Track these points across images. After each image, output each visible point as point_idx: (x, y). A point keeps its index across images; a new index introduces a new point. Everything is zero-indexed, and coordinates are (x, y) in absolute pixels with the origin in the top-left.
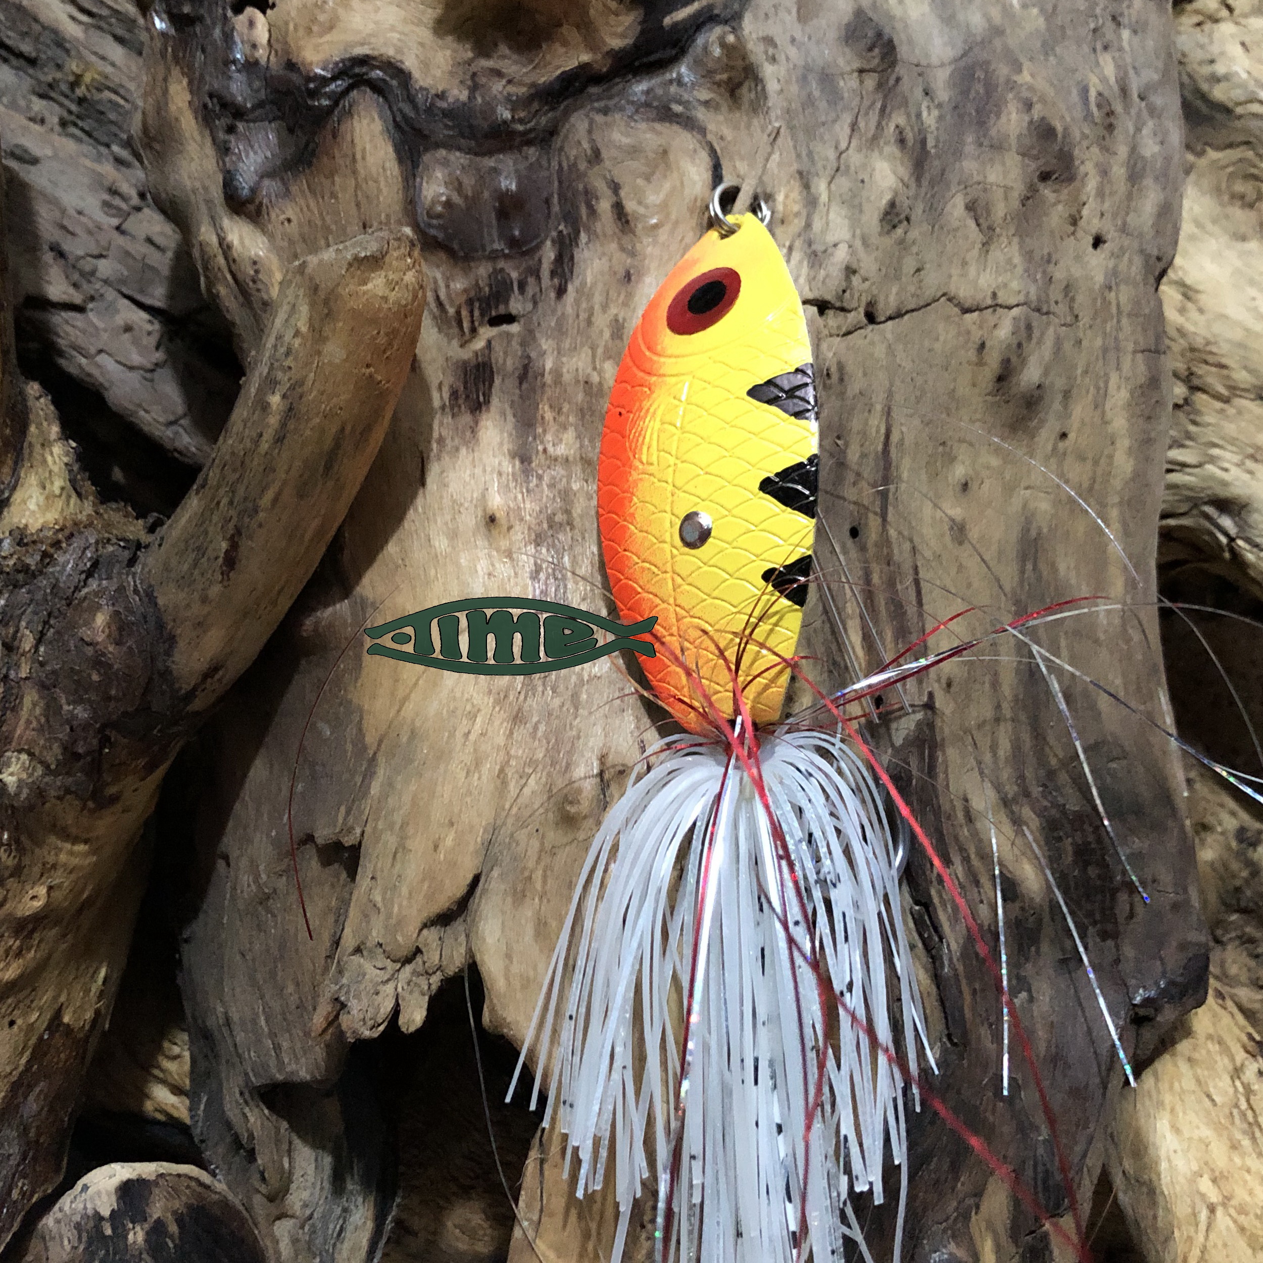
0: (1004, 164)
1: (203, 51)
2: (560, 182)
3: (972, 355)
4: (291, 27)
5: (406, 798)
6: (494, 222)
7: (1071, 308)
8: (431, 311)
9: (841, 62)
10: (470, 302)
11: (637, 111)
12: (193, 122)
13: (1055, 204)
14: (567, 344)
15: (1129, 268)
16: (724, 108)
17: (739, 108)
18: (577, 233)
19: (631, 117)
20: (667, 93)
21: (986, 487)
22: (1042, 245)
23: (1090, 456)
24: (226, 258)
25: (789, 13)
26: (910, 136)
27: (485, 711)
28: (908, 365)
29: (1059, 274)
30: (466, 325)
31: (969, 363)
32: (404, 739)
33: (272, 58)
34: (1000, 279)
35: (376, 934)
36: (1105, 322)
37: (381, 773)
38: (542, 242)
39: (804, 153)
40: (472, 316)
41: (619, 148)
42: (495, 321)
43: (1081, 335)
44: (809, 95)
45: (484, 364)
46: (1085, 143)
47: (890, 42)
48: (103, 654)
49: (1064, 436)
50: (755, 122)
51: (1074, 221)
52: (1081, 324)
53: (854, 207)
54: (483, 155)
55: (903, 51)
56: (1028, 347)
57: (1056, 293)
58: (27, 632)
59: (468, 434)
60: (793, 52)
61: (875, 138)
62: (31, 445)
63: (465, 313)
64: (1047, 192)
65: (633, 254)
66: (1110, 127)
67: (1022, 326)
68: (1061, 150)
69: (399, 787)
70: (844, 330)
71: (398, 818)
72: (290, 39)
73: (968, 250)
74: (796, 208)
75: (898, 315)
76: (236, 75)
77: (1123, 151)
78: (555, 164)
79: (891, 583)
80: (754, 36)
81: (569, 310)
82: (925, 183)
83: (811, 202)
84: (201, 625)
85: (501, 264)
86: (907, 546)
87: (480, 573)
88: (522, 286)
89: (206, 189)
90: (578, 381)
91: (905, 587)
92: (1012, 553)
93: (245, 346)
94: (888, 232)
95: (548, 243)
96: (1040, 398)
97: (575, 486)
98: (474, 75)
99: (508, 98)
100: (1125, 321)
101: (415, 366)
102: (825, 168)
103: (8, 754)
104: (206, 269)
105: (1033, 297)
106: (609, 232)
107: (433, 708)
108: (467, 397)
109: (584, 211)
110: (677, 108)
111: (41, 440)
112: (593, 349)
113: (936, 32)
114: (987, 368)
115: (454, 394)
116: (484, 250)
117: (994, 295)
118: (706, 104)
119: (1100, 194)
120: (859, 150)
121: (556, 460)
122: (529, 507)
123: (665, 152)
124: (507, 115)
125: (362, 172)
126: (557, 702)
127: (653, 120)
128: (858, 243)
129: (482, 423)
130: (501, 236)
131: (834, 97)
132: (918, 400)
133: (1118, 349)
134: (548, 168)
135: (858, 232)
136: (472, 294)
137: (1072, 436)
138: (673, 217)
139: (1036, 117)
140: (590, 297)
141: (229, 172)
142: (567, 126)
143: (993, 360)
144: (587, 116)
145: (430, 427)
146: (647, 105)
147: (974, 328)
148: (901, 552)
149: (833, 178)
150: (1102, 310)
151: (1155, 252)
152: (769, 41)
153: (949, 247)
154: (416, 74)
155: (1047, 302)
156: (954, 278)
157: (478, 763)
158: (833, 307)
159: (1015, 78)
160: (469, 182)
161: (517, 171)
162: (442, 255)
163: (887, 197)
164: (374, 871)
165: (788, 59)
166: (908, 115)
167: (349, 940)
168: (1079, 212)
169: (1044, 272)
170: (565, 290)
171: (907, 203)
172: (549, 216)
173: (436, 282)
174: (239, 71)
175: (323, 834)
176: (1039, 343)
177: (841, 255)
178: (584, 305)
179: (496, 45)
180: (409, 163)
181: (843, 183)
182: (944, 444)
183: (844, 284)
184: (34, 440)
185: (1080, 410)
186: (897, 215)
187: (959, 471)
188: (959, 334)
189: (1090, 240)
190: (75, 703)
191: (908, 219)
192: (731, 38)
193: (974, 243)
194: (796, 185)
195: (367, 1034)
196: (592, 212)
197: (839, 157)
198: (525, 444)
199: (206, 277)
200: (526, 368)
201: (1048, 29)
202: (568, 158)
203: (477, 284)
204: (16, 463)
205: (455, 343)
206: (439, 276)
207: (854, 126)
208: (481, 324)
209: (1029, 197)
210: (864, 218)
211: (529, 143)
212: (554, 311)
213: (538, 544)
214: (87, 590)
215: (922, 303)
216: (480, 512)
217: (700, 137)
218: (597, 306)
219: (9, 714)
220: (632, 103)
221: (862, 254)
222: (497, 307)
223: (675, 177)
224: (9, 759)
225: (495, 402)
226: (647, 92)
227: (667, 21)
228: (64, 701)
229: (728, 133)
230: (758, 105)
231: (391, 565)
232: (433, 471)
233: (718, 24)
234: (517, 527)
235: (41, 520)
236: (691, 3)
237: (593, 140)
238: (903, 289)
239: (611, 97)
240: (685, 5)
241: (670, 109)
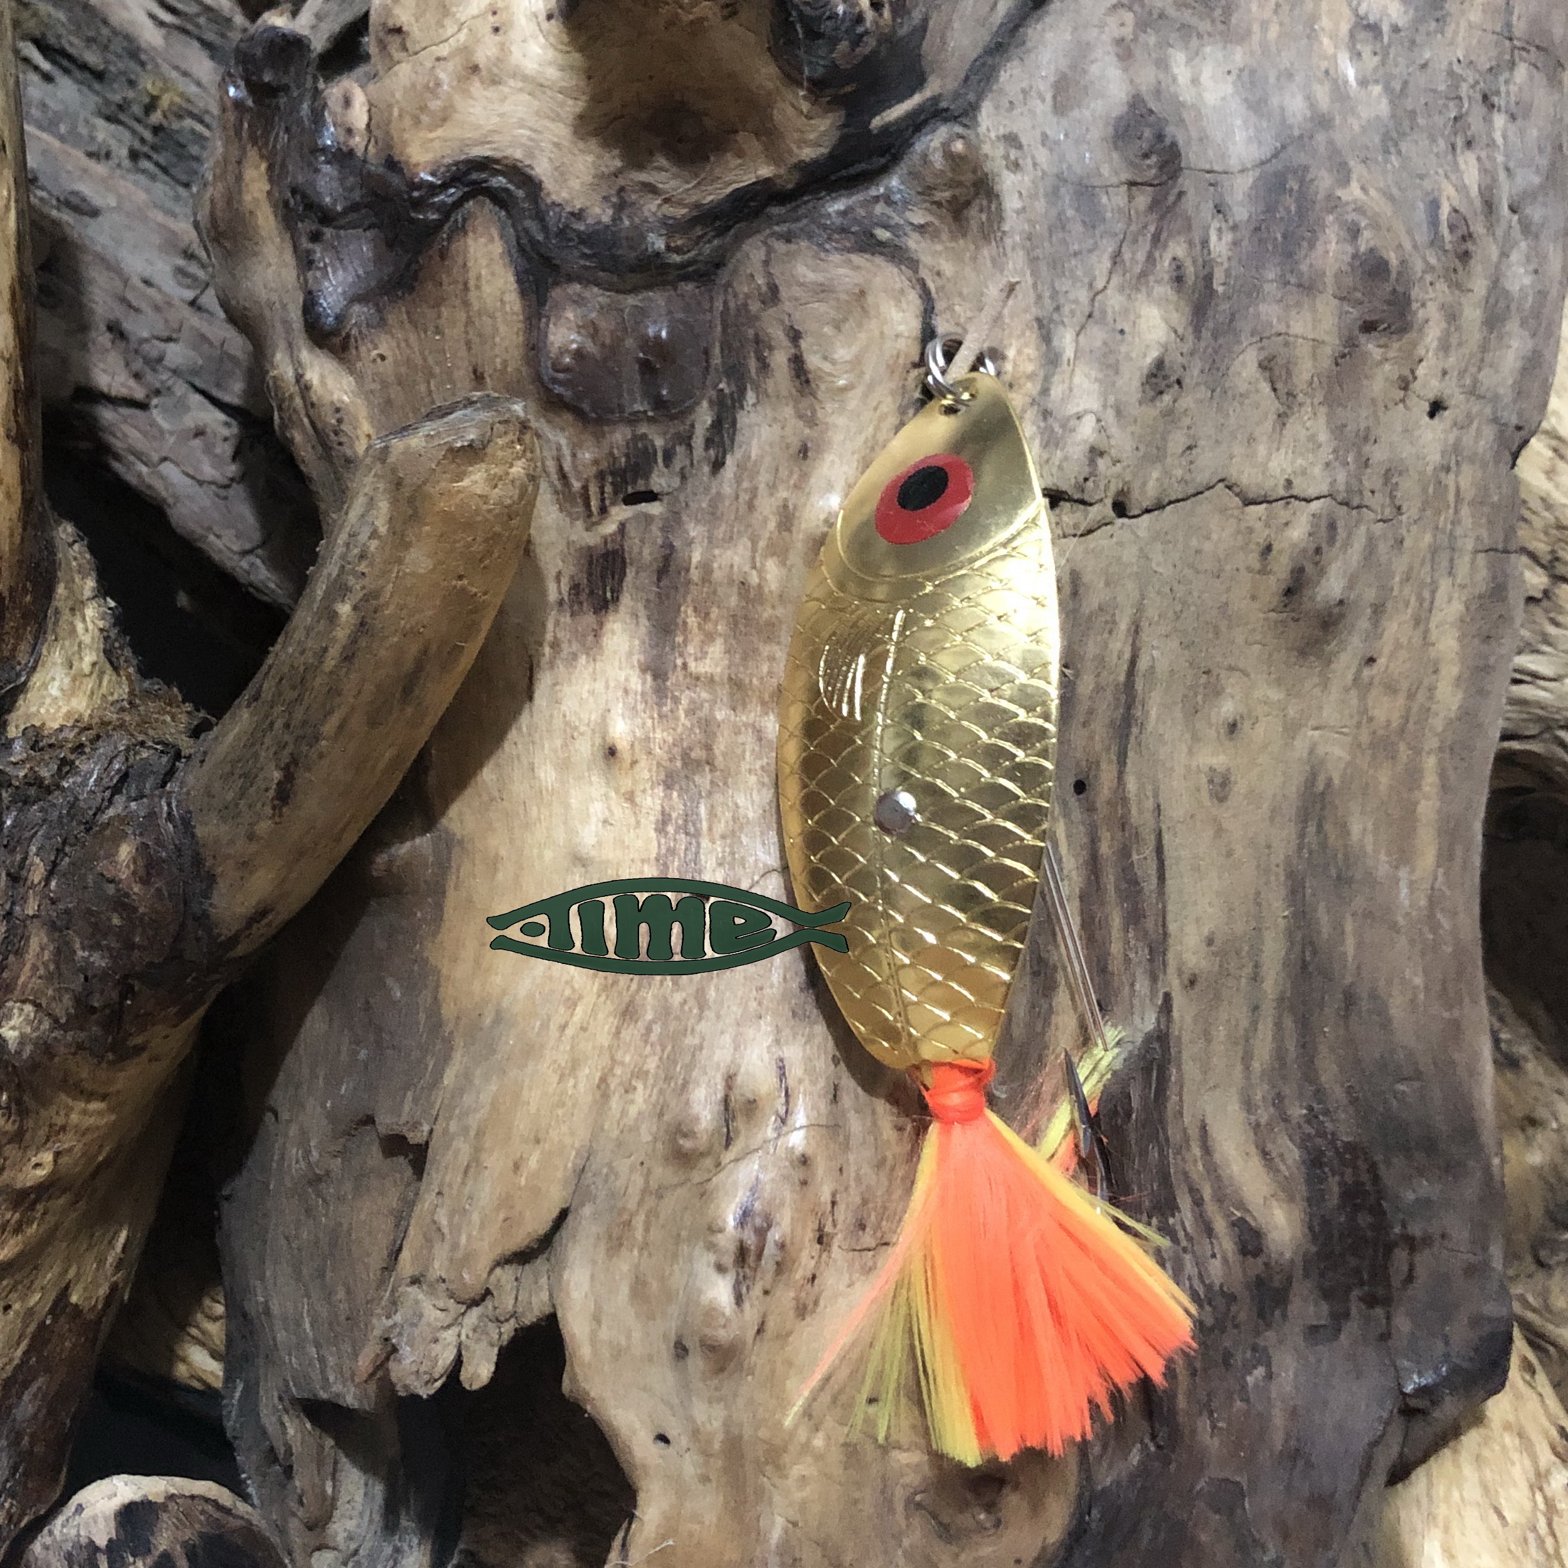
0: (1314, 309)
1: (287, 130)
2: (725, 328)
3: (1254, 560)
4: (396, 113)
5: (486, 1098)
6: (637, 378)
7: (1392, 497)
8: (552, 485)
9: (1105, 170)
10: (601, 476)
11: (829, 239)
12: (272, 219)
13: (1380, 363)
14: (720, 532)
15: (1476, 442)
16: (945, 236)
17: (964, 235)
18: (742, 392)
19: (820, 246)
20: (870, 215)
21: (1260, 728)
22: (1358, 418)
23: (1404, 685)
24: (304, 400)
25: (1043, 100)
26: (1190, 270)
27: (590, 999)
28: (1167, 571)
29: (1379, 454)
30: (594, 503)
31: (1249, 569)
32: (488, 1021)
33: (371, 148)
34: (1299, 461)
35: (439, 1266)
36: (1437, 513)
37: (458, 1059)
38: (698, 403)
39: (1047, 294)
40: (602, 492)
41: (802, 285)
42: (632, 499)
43: (1404, 531)
44: (1060, 215)
45: (615, 553)
46: (1428, 278)
47: (1174, 145)
48: (127, 895)
49: (1371, 660)
50: (985, 252)
51: (1405, 384)
52: (1404, 518)
53: (1109, 366)
54: (627, 291)
55: (1192, 156)
56: (1329, 553)
57: (1372, 480)
58: (37, 860)
59: (590, 638)
60: (1043, 156)
61: (1144, 274)
62: (57, 611)
63: (593, 490)
64: (1371, 347)
65: (812, 421)
66: (1465, 256)
67: (1324, 523)
68: (1394, 291)
69: (477, 1082)
70: (1082, 528)
71: (473, 1121)
72: (393, 128)
73: (1258, 423)
74: (1030, 368)
75: (1160, 506)
76: (325, 168)
77: (1480, 286)
78: (719, 305)
79: (1124, 853)
80: (993, 135)
81: (727, 489)
82: (1206, 334)
83: (1051, 360)
84: (246, 865)
85: (643, 429)
86: (1150, 804)
87: (594, 819)
88: (668, 457)
89: (284, 307)
90: (731, 581)
91: (1143, 859)
92: (1290, 810)
93: (323, 506)
94: (1153, 400)
95: (705, 404)
96: (1342, 616)
97: (720, 715)
98: (622, 190)
99: (663, 222)
100: (1465, 511)
101: (529, 551)
102: (1073, 312)
103: (10, 1004)
104: (281, 408)
105: (1342, 488)
106: (784, 393)
108: (592, 593)
109: (753, 364)
110: (883, 234)
111: (70, 603)
112: (754, 542)
114: (1272, 579)
115: (575, 588)
116: (622, 411)
117: (1289, 483)
118: (921, 229)
119: (1445, 347)
120: (1121, 289)
121: (698, 678)
122: (661, 736)
123: (862, 293)
124: (661, 244)
125: (475, 304)
126: (677, 998)
127: (849, 251)
128: (1110, 416)
129: (608, 626)
130: (646, 395)
131: (1093, 219)
132: (1178, 616)
133: (1453, 549)
134: (711, 310)
135: (1111, 399)
136: (604, 465)
137: (1382, 661)
138: (867, 377)
139: (1363, 249)
140: (754, 474)
141: (310, 293)
142: (739, 255)
143: (1281, 567)
144: (765, 243)
145: (544, 626)
146: (843, 230)
147: (1259, 525)
148: (1140, 812)
149: (1083, 327)
150: (1434, 497)
151: (1514, 420)
152: (1011, 140)
153: (1232, 420)
154: (548, 184)
155: (1361, 492)
156: (1237, 459)
157: (575, 1065)
158: (1070, 499)
159: (1339, 193)
160: (607, 325)
161: (670, 313)
162: (568, 417)
163: (1154, 354)
164: (441, 1185)
165: (1035, 165)
166: (1191, 243)
167: (406, 1267)
168: (1413, 372)
169: (1359, 453)
170: (723, 464)
171: (1180, 359)
172: (707, 368)
173: (559, 448)
174: (328, 162)
175: (386, 1121)
176: (1346, 545)
177: (1087, 430)
178: (745, 484)
179: (652, 153)
180: (533, 297)
181: (1097, 335)
182: (1207, 672)
183: (1087, 470)
184: (61, 605)
185: (1396, 627)
186: (1165, 377)
187: (1227, 708)
188: (1239, 532)
189: (1426, 407)
190: (92, 948)
191: (1179, 382)
192: (959, 146)
193: (1267, 413)
194: (1032, 336)
195: (421, 1392)
196: (764, 366)
197: (1093, 300)
198: (660, 656)
199: (281, 417)
200: (667, 559)
201: (1393, 115)
202: (735, 296)
203: (611, 454)
204: (36, 638)
205: (580, 524)
206: (563, 442)
207: (1116, 258)
208: (613, 504)
209: (1346, 354)
210: (1120, 383)
211: (686, 278)
212: (707, 489)
213: (668, 786)
214: (111, 812)
215: (1192, 491)
216: (598, 741)
217: (909, 273)
218: (762, 486)
219: (11, 958)
220: (825, 227)
221: (1114, 430)
222: (634, 482)
223: (873, 325)
224: (11, 1009)
225: (626, 600)
226: (844, 214)
227: (877, 122)
228: (78, 946)
229: (948, 268)
230: (991, 231)
231: (485, 797)
232: (544, 682)
233: (946, 120)
234: (643, 763)
235: (64, 710)
236: (911, 95)
237: (770, 274)
238: (1167, 473)
239: (798, 220)
240: (901, 99)
241: (872, 235)
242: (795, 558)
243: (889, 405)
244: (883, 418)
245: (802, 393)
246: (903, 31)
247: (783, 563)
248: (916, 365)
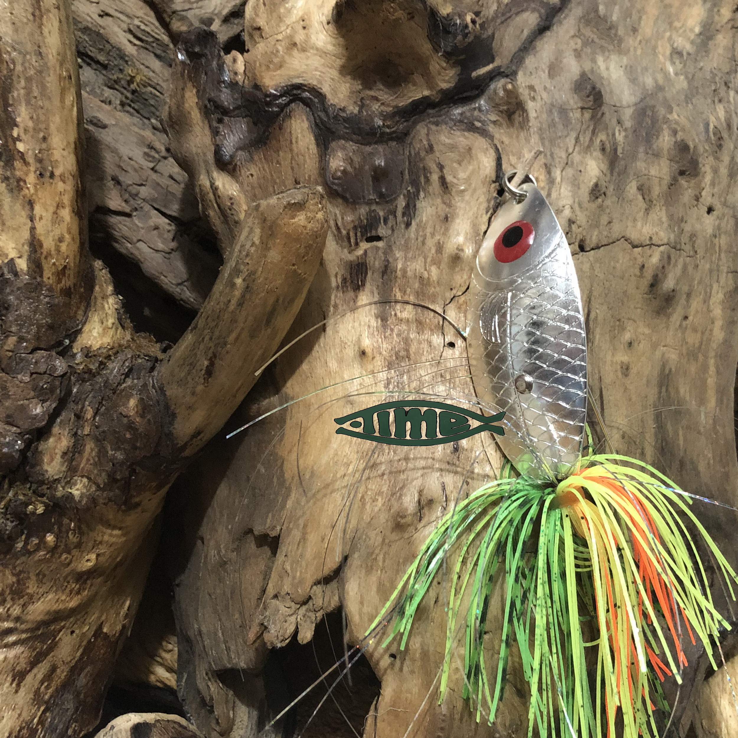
0: (659, 165)
1: (206, 74)
2: (410, 163)
3: (637, 271)
4: (258, 65)
6: (371, 183)
7: (693, 247)
8: (332, 232)
9: (572, 102)
10: (355, 228)
11: (455, 125)
12: (198, 115)
13: (687, 189)
14: (410, 255)
15: (727, 226)
16: (504, 126)
17: (513, 126)
18: (418, 192)
19: (451, 128)
20: (472, 115)
21: (642, 345)
22: (678, 211)
23: (700, 329)
24: (214, 195)
25: (544, 72)
26: (608, 146)
28: (601, 276)
29: (687, 228)
30: (353, 241)
31: (635, 275)
32: (307, 477)
33: (246, 81)
34: (656, 229)
35: (286, 588)
36: (712, 255)
37: (293, 495)
38: (399, 196)
39: (549, 154)
40: (356, 236)
41: (443, 145)
42: (370, 240)
43: (698, 262)
44: (553, 120)
45: (362, 264)
46: (706, 155)
47: (600, 92)
48: (133, 423)
49: (686, 318)
50: (522, 134)
51: (697, 198)
52: (698, 256)
53: (575, 185)
54: (366, 145)
55: (607, 98)
56: (668, 269)
57: (685, 238)
58: (89, 408)
59: (352, 303)
60: (545, 95)
61: (589, 147)
62: (95, 297)
63: (352, 234)
64: (683, 182)
65: (450, 206)
66: (720, 147)
67: (666, 256)
68: (692, 158)
69: (303, 504)
71: (302, 522)
72: (256, 72)
73: (637, 213)
74: (543, 184)
75: (598, 247)
76: (224, 90)
77: (726, 159)
78: (407, 152)
80: (523, 85)
81: (413, 236)
82: (615, 173)
83: (551, 181)
84: (191, 408)
85: (374, 207)
86: (597, 376)
87: (355, 383)
88: (386, 220)
89: (205, 154)
90: (416, 276)
92: (654, 382)
93: (223, 245)
94: (594, 201)
95: (402, 196)
96: (674, 297)
97: (412, 336)
98: (362, 98)
99: (381, 113)
100: (723, 255)
101: (322, 263)
102: (560, 162)
103: (77, 478)
104: (203, 200)
105: (672, 240)
106: (437, 193)
107: (324, 460)
108: (352, 282)
109: (422, 180)
110: (478, 124)
111: (102, 295)
112: (425, 258)
113: (626, 87)
114: (645, 279)
115: (344, 280)
116: (364, 198)
117: (651, 238)
118: (494, 122)
119: (713, 183)
120: (580, 153)
121: (402, 320)
122: (385, 346)
123: (470, 149)
124: (381, 123)
125: (295, 150)
127: (464, 130)
128: (576, 206)
129: (360, 297)
130: (375, 191)
131: (567, 122)
132: (606, 295)
133: (718, 271)
134: (404, 154)
135: (577, 200)
136: (357, 223)
137: (690, 318)
138: (473, 185)
139: (679, 139)
140: (424, 228)
141: (218, 145)
142: (415, 131)
143: (649, 274)
144: (427, 126)
145: (330, 298)
146: (461, 121)
147: (638, 257)
148: (593, 380)
149: (564, 168)
150: (710, 248)
152: (531, 88)
153: (627, 210)
154: (329, 96)
155: (680, 244)
156: (629, 228)
159: (668, 116)
160: (357, 159)
161: (385, 155)
162: (340, 201)
163: (594, 181)
164: (287, 552)
165: (542, 99)
166: (608, 135)
167: (271, 590)
168: (700, 193)
169: (679, 227)
170: (411, 224)
171: (605, 184)
172: (402, 180)
173: (336, 215)
174: (226, 87)
175: (258, 530)
176: (675, 265)
177: (567, 212)
178: (421, 233)
179: (375, 82)
180: (323, 146)
181: (570, 172)
182: (619, 320)
183: (568, 229)
184: (97, 295)
185: (695, 304)
186: (599, 191)
187: (627, 336)
188: (630, 259)
189: (706, 209)
190: (116, 450)
191: (604, 194)
192: (510, 86)
193: (640, 208)
194: (543, 171)
195: (279, 645)
196: (427, 180)
197: (568, 157)
198: (384, 311)
199: (203, 205)
200: (386, 267)
201: (689, 88)
202: (414, 149)
203: (360, 218)
204: (87, 308)
205: (346, 251)
206: (338, 212)
207: (577, 139)
208: (361, 241)
209: (673, 184)
210: (581, 192)
211: (392, 139)
212: (403, 235)
213: (389, 369)
214: (124, 385)
215: (611, 241)
216: (357, 348)
217: (490, 141)
218: (428, 234)
219: (77, 455)
220: (452, 120)
221: (578, 213)
222: (371, 232)
223: (475, 162)
224: (76, 481)
225: (368, 285)
226: (461, 114)
227: (474, 74)
228: (109, 448)
229: (506, 140)
230: (524, 125)
231: (303, 376)
232: (330, 322)
233: (503, 77)
234: (378, 358)
235: (100, 342)
236: (488, 64)
237: (428, 140)
238: (600, 232)
239: (440, 116)
240: (484, 66)
241: (473, 124)
242: (443, 266)
243: (483, 199)
244: (480, 204)
245: (445, 193)
246: (485, 36)
247: (439, 268)
248: (494, 182)
